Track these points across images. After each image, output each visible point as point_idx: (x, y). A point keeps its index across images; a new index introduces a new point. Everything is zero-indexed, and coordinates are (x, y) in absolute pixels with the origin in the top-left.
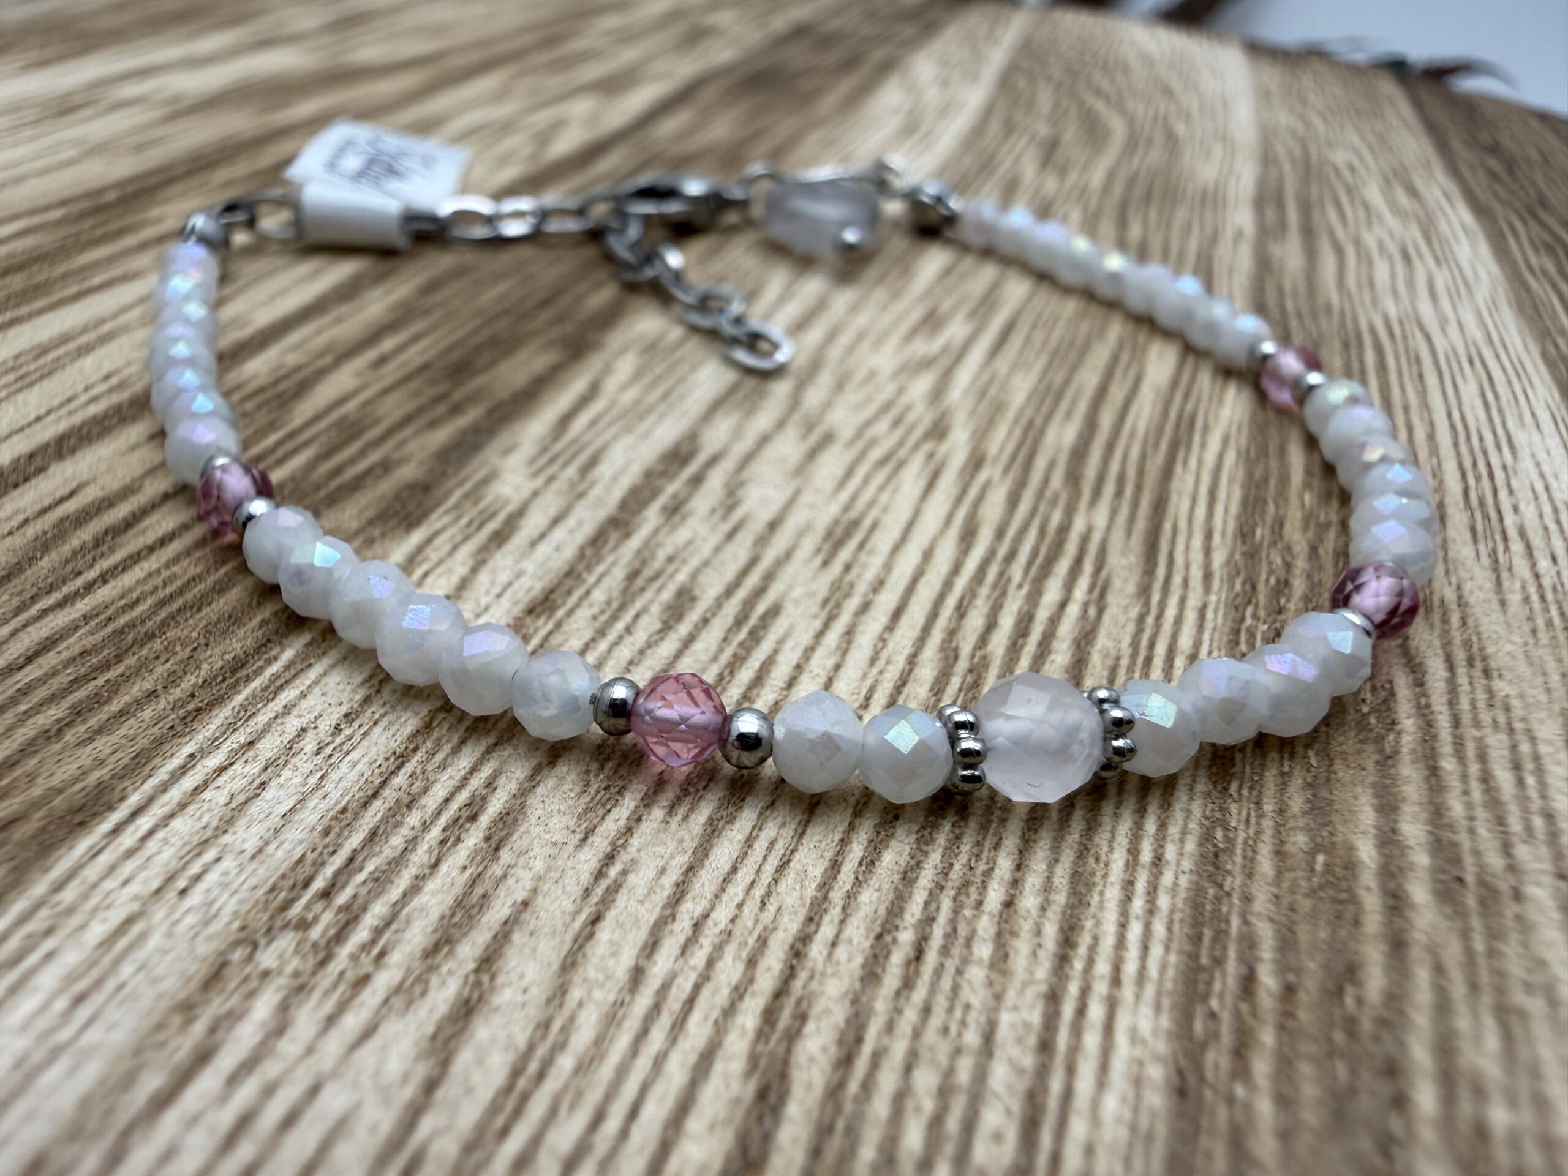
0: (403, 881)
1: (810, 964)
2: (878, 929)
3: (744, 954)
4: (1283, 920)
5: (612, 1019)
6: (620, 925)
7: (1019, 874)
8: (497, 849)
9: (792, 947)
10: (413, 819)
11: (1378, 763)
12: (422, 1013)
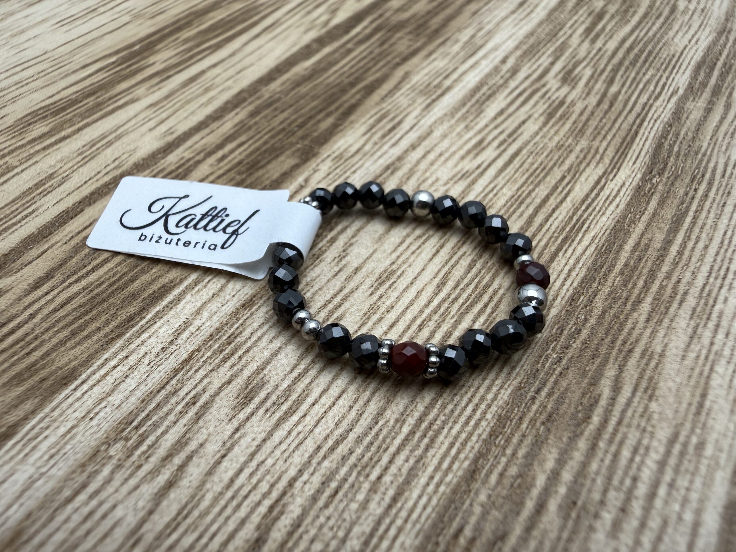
0: (162, 429)
1: (293, 490)
5: (216, 499)
6: (232, 460)
7: (389, 465)
8: (198, 419)
9: (289, 481)
10: (174, 400)
11: (569, 438)
12: (155, 484)
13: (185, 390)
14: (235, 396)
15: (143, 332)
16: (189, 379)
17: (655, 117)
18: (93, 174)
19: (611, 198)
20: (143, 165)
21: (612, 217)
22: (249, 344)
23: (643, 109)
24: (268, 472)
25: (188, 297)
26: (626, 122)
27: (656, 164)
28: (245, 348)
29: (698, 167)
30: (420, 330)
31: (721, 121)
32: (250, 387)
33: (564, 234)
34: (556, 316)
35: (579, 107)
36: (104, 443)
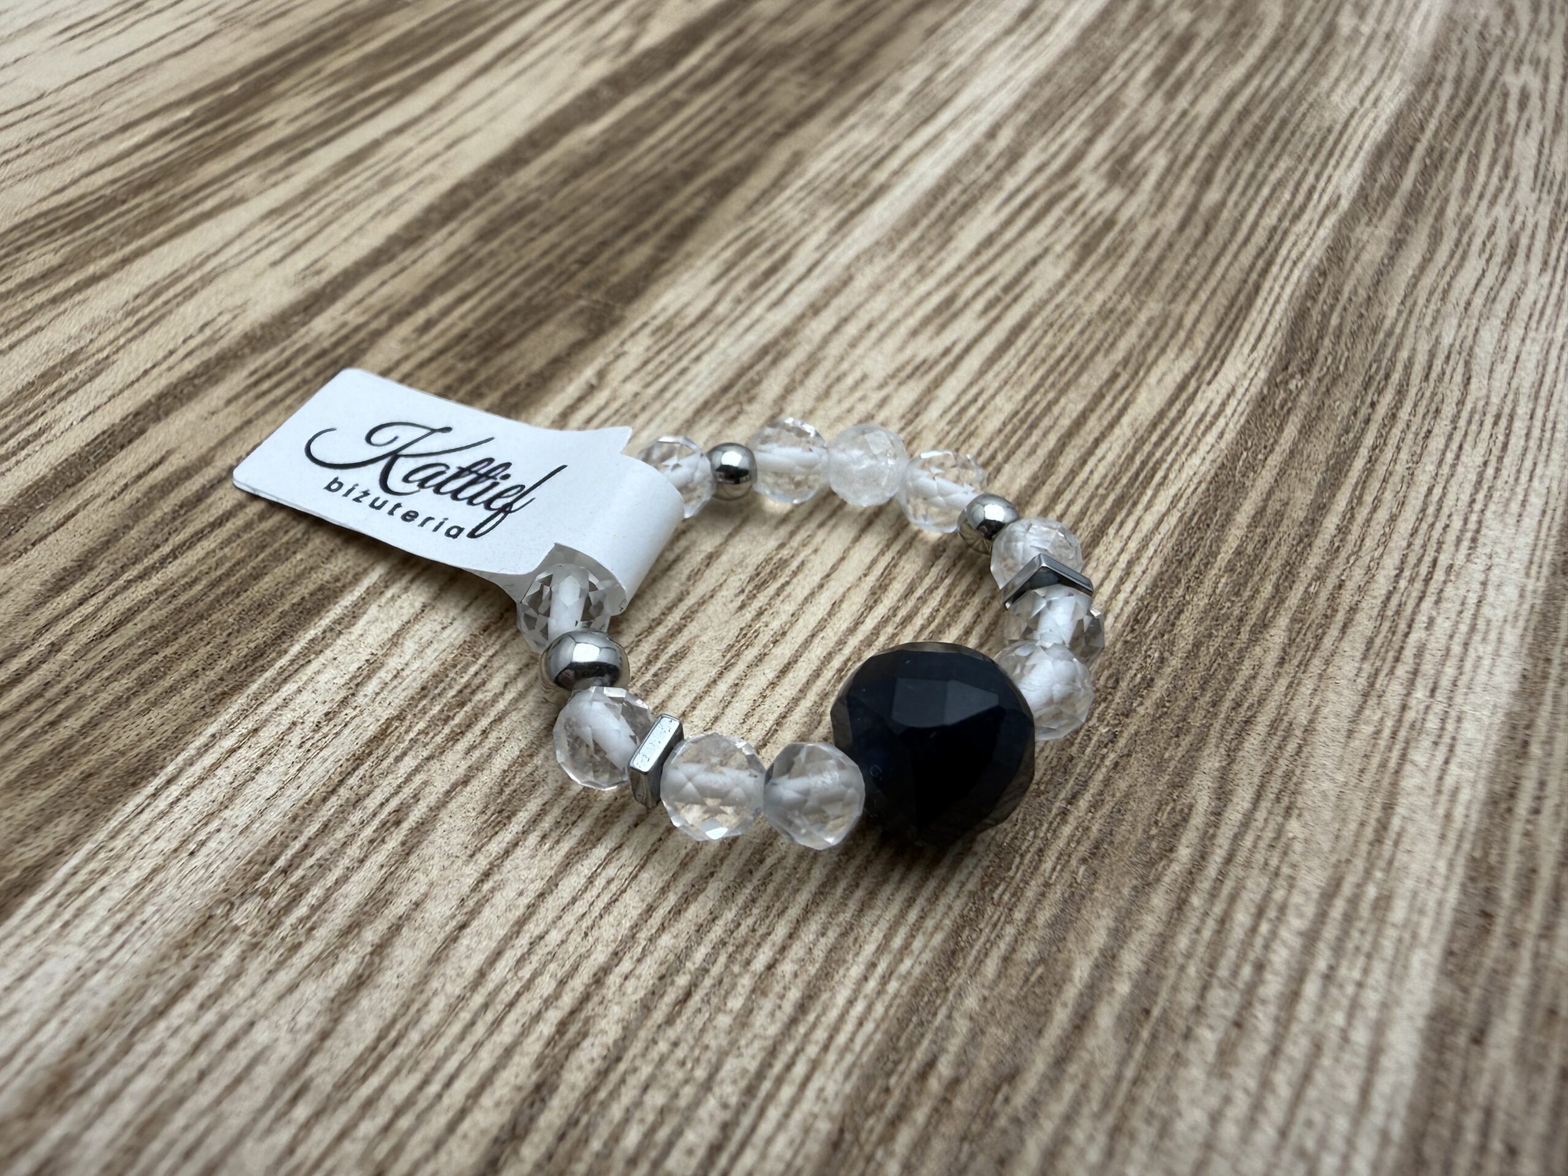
0: (337, 873)
1: (604, 991)
3: (560, 974)
5: (452, 1010)
6: (479, 934)
7: (788, 942)
8: (408, 854)
9: (595, 975)
10: (355, 817)
11: (1135, 888)
12: (329, 980)
13: (378, 797)
14: (479, 809)
15: (285, 680)
16: (385, 774)
17: (1294, 255)
18: (161, 355)
19: (1208, 418)
20: (262, 337)
21: (1211, 457)
22: (501, 705)
23: (1270, 239)
24: (553, 955)
25: (373, 610)
26: (1236, 265)
27: (1295, 351)
28: (493, 713)
29: (1377, 359)
31: (1422, 268)
32: (508, 791)
33: (1118, 490)
35: (1144, 231)
36: (221, 901)
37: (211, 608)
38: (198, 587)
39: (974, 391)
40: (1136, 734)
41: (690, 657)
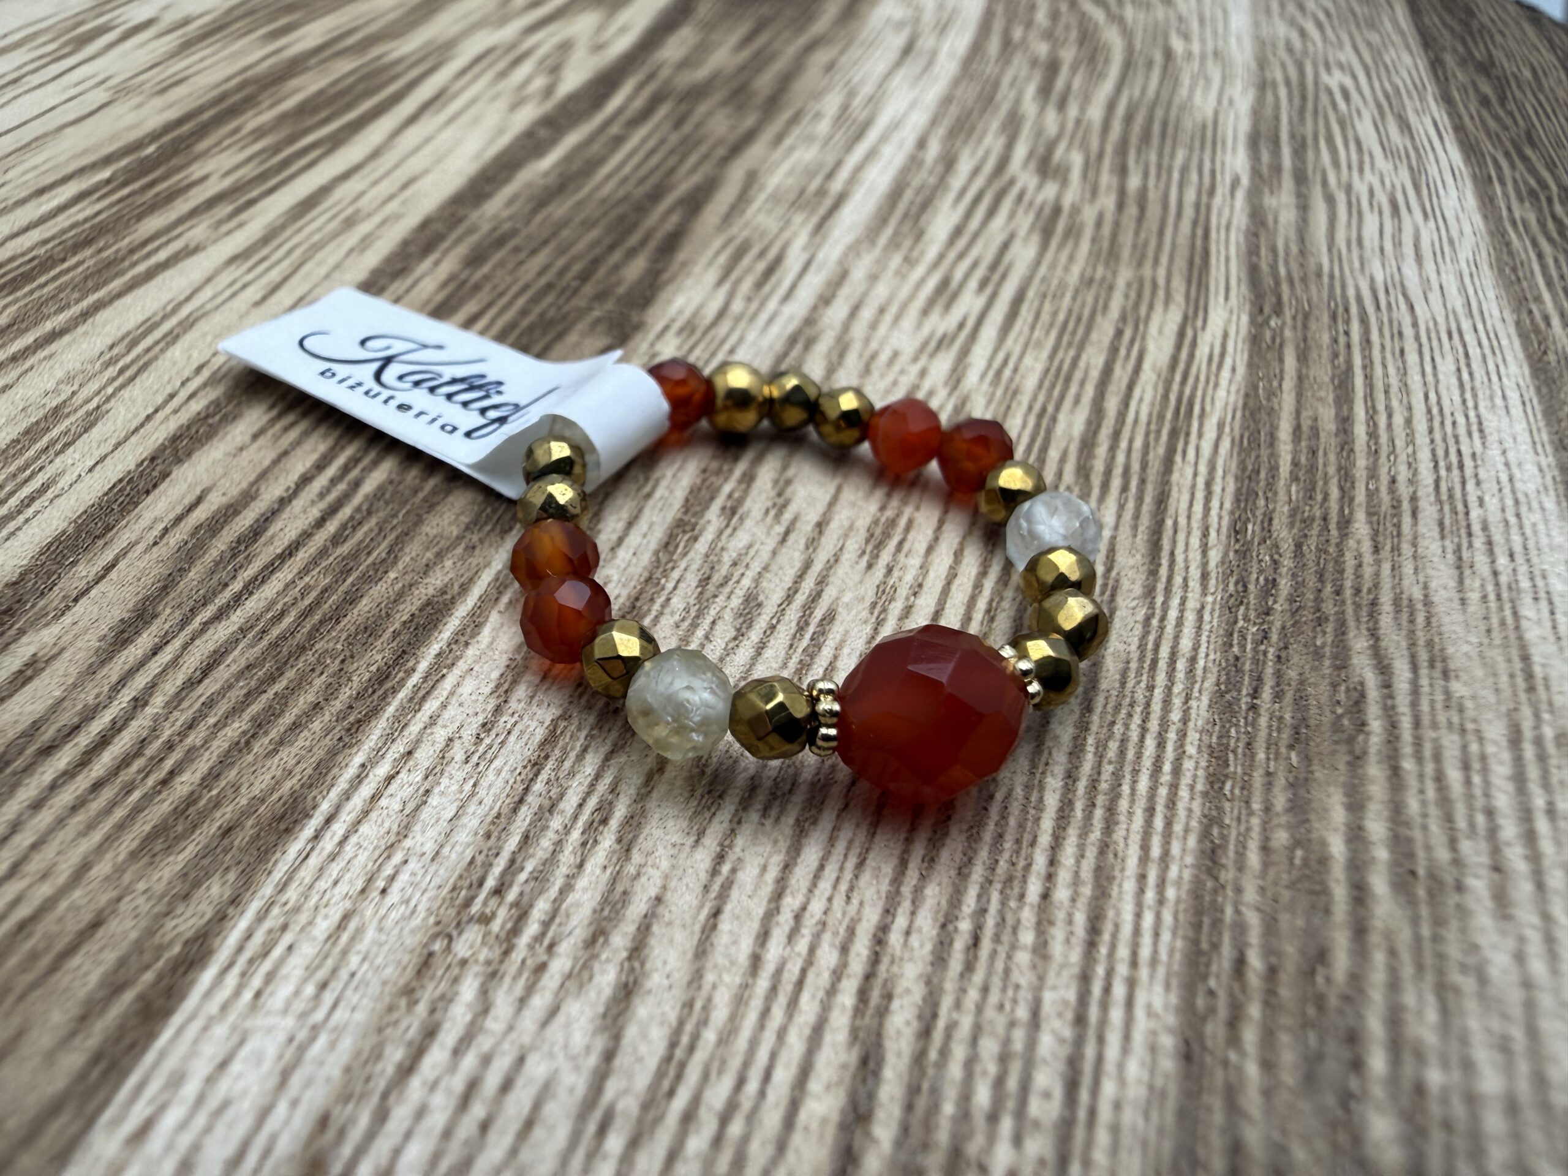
0: (558, 883)
1: (889, 950)
2: (942, 920)
3: (837, 942)
4: (1268, 909)
5: (740, 1000)
6: (738, 918)
7: (1052, 869)
8: (628, 850)
9: (875, 936)
10: (556, 823)
11: (1349, 763)
12: (593, 995)
13: (572, 799)
14: (686, 793)
15: (424, 698)
16: (572, 774)
18: (160, 399)
19: (1216, 359)
23: (1198, 212)
24: (823, 925)
25: (493, 618)
27: (1263, 297)
29: (1332, 298)
30: (992, 619)
34: (1223, 563)
35: (1089, 215)
36: (435, 937)
37: (311, 636)
38: (288, 620)
39: (1001, 356)
40: (1283, 628)
41: (839, 618)
